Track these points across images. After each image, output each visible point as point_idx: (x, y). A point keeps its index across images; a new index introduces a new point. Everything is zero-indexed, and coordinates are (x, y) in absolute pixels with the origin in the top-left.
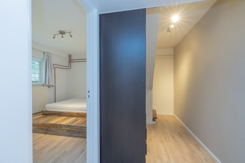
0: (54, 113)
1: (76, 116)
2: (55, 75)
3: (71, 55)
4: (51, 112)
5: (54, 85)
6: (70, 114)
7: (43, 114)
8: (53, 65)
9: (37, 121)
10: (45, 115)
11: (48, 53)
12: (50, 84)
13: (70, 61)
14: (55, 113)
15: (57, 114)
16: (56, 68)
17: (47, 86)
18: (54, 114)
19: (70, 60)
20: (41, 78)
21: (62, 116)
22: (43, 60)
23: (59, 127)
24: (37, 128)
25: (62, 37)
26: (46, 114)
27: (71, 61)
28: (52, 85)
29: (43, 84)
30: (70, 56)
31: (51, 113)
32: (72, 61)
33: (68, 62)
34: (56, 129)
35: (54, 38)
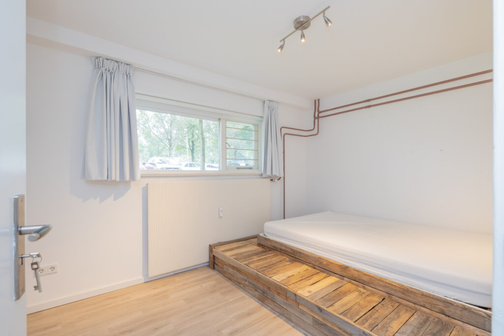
0: (280, 247)
1: (340, 273)
2: (284, 152)
3: (319, 100)
4: (274, 245)
5: (282, 175)
6: (321, 263)
7: (259, 245)
8: (281, 129)
9: (246, 262)
10: (263, 248)
11: (271, 102)
12: (273, 174)
13: (316, 116)
14: (283, 248)
15: (289, 252)
16: (286, 136)
17: (268, 177)
18: (281, 249)
19: (317, 113)
20: (258, 160)
21: (299, 262)
22: (261, 119)
23: (293, 300)
24: (246, 281)
25: (303, 36)
26: (265, 246)
27: (318, 116)
28: (278, 175)
29: (261, 172)
30: (317, 103)
31: (274, 247)
32: (321, 115)
33: (313, 119)
34: (286, 301)
35: (281, 47)
